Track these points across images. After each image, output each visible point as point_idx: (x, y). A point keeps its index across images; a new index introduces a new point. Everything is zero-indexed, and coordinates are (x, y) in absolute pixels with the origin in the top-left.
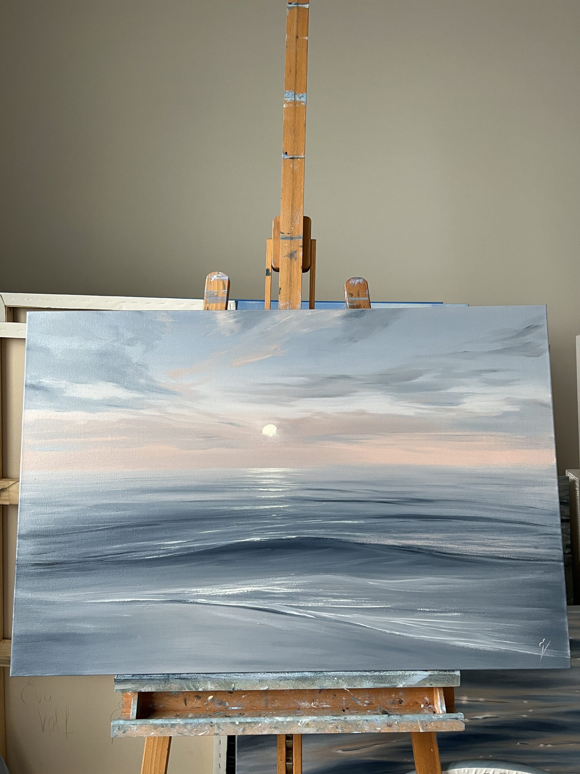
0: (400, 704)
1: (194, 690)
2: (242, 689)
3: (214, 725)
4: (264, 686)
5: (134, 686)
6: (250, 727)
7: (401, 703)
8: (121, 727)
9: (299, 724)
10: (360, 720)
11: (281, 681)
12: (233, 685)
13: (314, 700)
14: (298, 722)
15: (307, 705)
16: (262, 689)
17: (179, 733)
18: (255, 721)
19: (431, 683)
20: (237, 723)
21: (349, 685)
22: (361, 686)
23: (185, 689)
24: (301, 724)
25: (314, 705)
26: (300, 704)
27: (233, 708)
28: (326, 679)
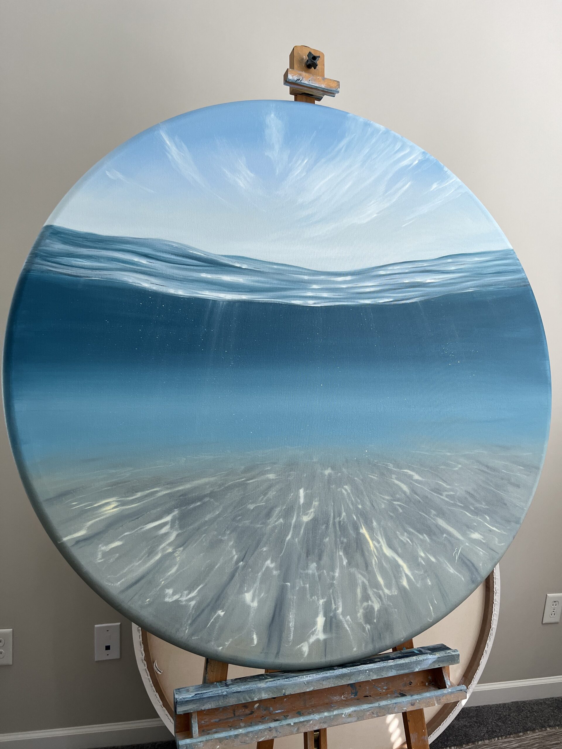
0: (410, 686)
1: (250, 701)
2: (292, 693)
3: (273, 729)
4: (310, 687)
5: (194, 706)
6: (303, 726)
7: (411, 684)
8: (188, 746)
9: (343, 716)
10: (390, 704)
11: (323, 681)
12: (284, 690)
13: (343, 693)
14: (343, 714)
15: (338, 699)
16: (308, 690)
17: (242, 743)
18: (307, 719)
19: (439, 664)
20: (292, 724)
21: (378, 676)
22: (387, 675)
23: (242, 701)
24: (344, 715)
25: (343, 698)
26: (333, 699)
27: (277, 712)
28: (359, 674)
